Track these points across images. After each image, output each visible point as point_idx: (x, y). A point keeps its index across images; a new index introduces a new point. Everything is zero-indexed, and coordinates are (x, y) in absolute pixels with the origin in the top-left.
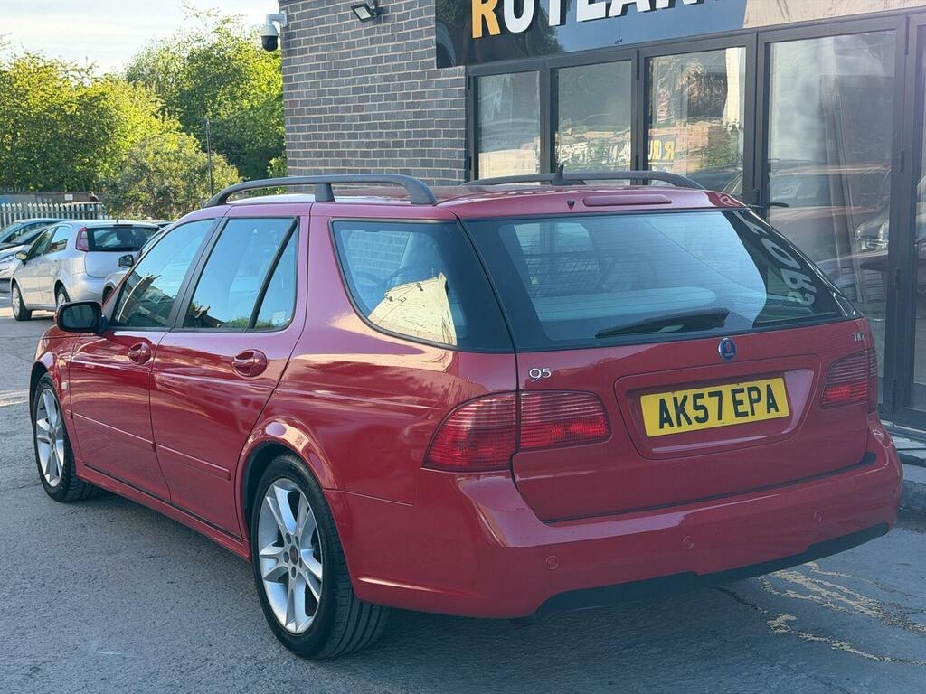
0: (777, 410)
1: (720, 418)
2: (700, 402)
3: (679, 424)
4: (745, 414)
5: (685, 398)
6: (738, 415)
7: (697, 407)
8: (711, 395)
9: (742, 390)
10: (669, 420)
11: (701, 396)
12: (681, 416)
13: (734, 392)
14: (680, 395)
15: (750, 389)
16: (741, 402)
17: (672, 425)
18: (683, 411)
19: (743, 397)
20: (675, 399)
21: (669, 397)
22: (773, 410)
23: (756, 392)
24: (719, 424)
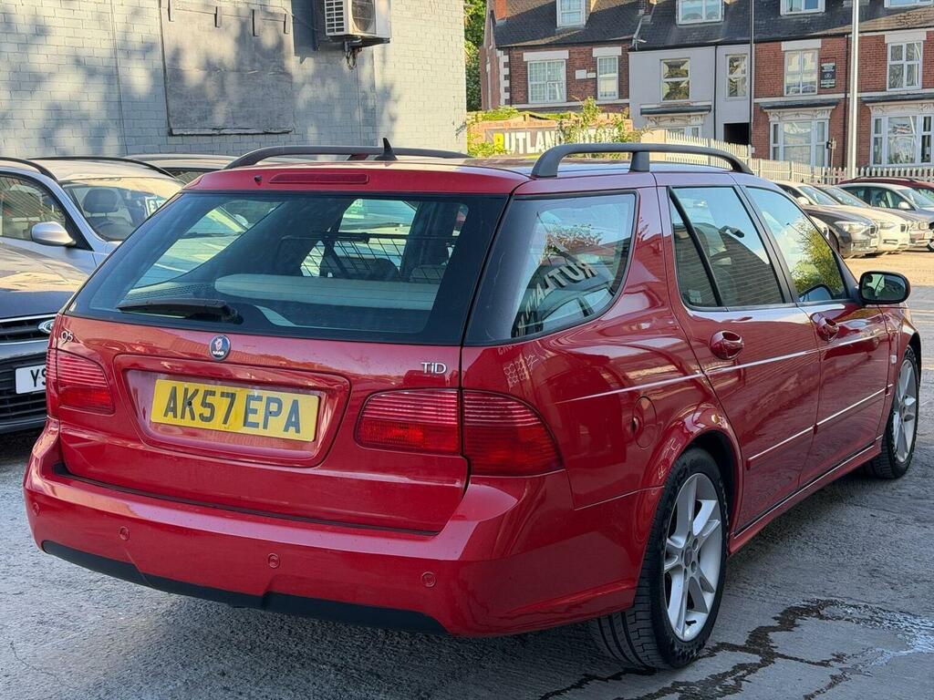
0: (298, 431)
1: (225, 422)
2: (209, 399)
3: (183, 417)
4: (256, 425)
5: (197, 391)
6: (246, 423)
7: (204, 404)
8: (223, 395)
9: (259, 399)
10: (174, 410)
11: (213, 393)
12: (187, 409)
13: (250, 398)
14: (192, 386)
15: (270, 400)
16: (255, 411)
17: (175, 416)
18: (190, 404)
19: (260, 406)
20: (186, 390)
21: (181, 386)
22: (292, 429)
23: (276, 405)
24: (223, 428)
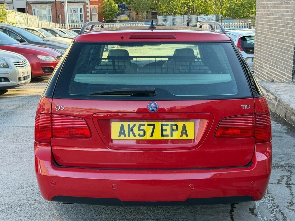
0: (187, 136)
1: (152, 135)
2: (142, 128)
3: (129, 135)
4: (167, 136)
5: (134, 125)
6: (162, 135)
7: (139, 130)
8: (149, 125)
9: (167, 125)
10: (124, 134)
11: (144, 125)
12: (131, 133)
13: (162, 125)
14: (132, 124)
15: (172, 125)
16: (166, 130)
17: (125, 136)
18: (132, 130)
19: (168, 128)
20: (129, 125)
21: (126, 124)
22: (184, 136)
23: (176, 127)
24: (151, 138)
